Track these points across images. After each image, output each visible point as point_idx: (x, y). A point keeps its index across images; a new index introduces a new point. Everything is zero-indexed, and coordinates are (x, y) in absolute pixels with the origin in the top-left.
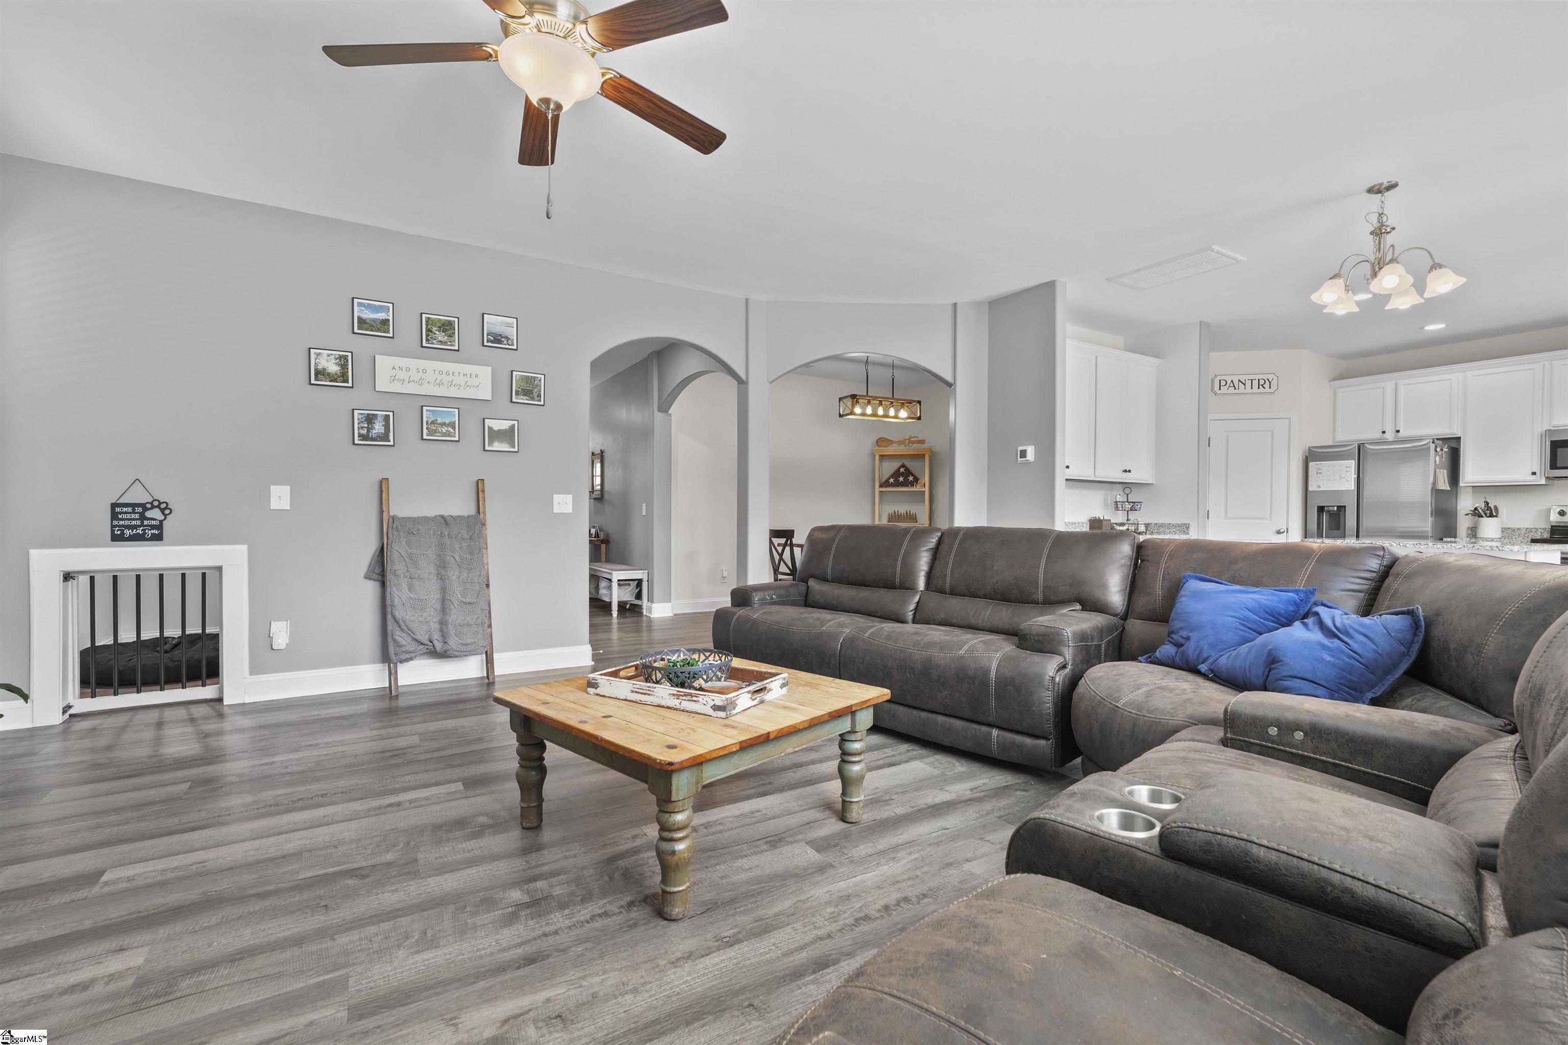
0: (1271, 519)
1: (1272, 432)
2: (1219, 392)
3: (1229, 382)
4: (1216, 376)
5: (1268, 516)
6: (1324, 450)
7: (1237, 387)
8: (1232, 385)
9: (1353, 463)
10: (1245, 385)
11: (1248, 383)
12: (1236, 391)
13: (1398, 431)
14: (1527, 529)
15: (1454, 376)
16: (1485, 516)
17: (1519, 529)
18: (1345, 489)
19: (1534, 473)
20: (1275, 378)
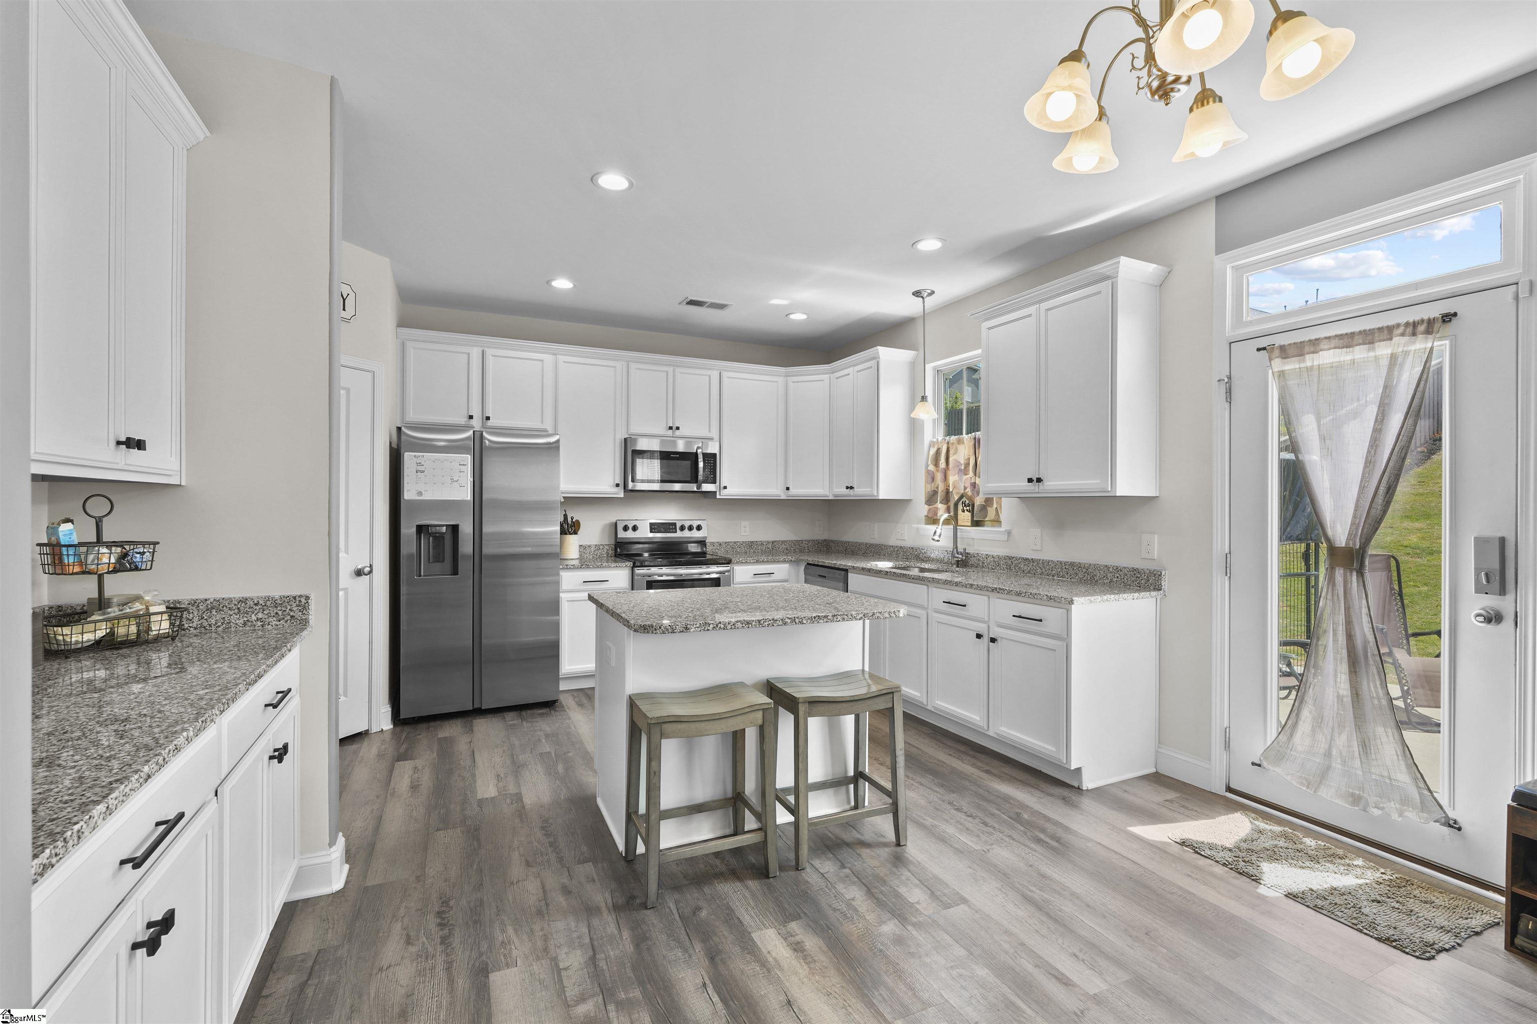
1: (348, 391)
9: (469, 459)
13: (488, 418)
14: (596, 545)
15: (548, 358)
16: (568, 533)
17: (590, 546)
18: (459, 499)
19: (618, 485)
20: (352, 295)
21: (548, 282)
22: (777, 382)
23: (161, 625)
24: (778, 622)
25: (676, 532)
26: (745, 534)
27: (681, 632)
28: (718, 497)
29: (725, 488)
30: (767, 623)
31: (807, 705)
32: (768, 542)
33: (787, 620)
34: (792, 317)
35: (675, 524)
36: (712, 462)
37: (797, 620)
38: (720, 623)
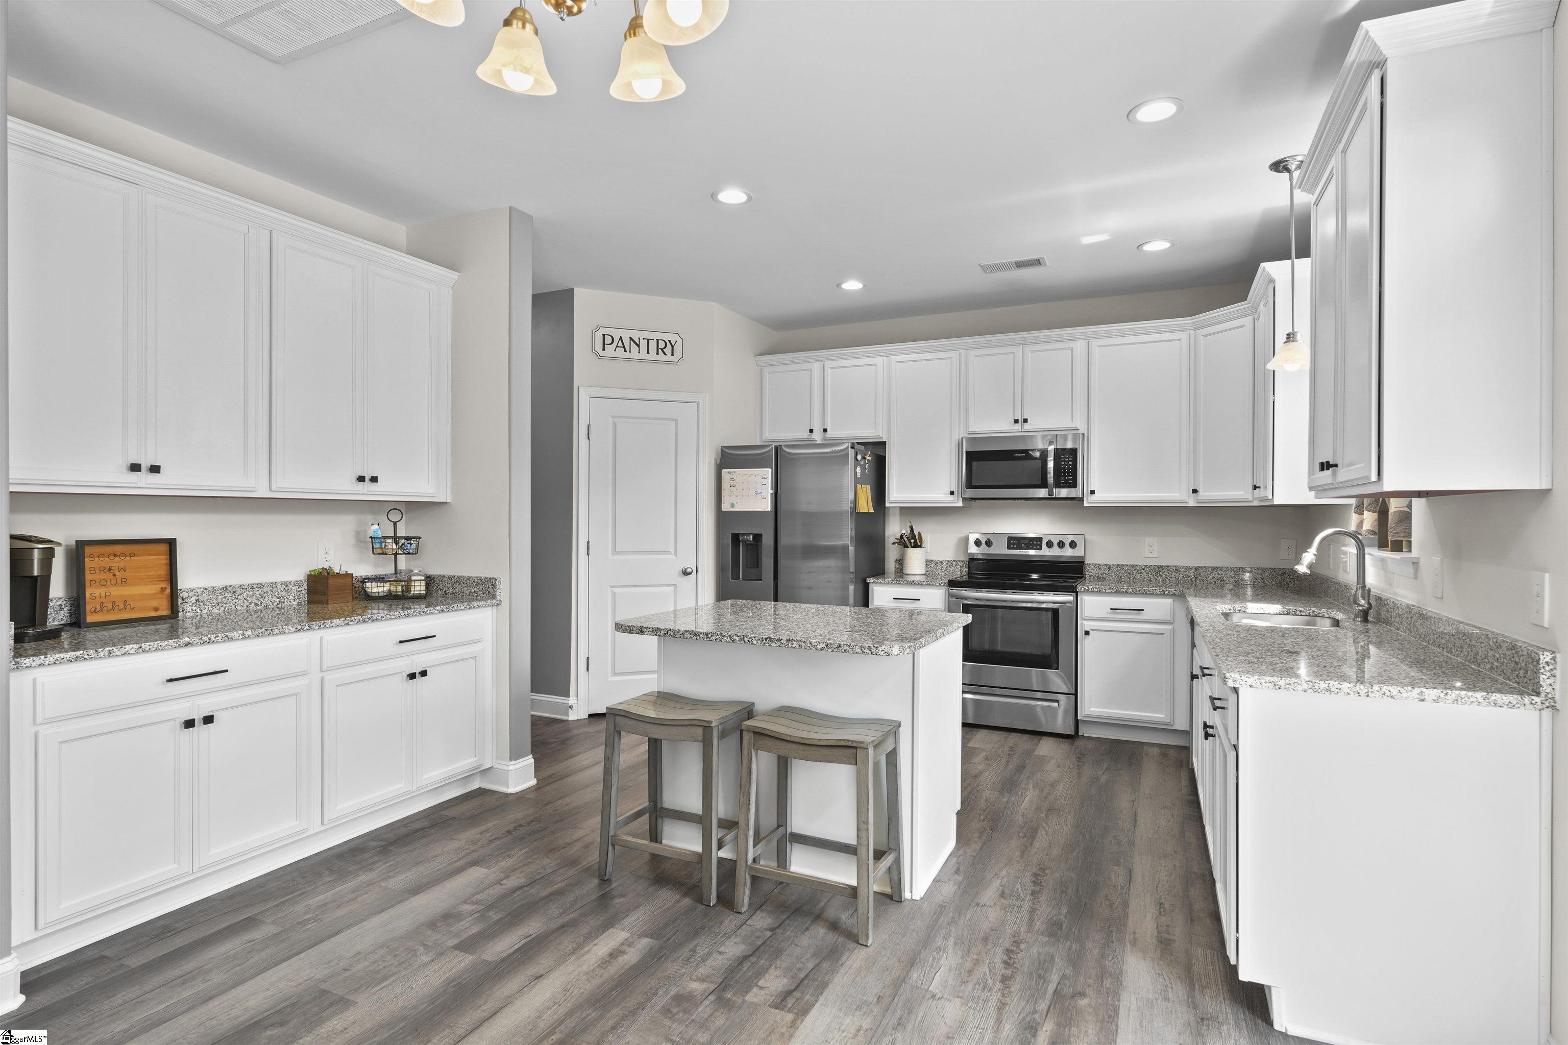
0: (676, 554)
1: (676, 421)
2: (602, 353)
3: (616, 340)
4: (598, 328)
5: (673, 552)
6: (739, 452)
7: (628, 350)
8: (620, 344)
9: (768, 472)
10: (638, 346)
11: (643, 344)
12: (627, 355)
13: (825, 430)
14: (949, 561)
15: (879, 361)
16: (909, 546)
17: (941, 562)
18: (762, 510)
19: (952, 493)
20: (680, 341)
21: (839, 285)
22: (1179, 340)
23: (419, 588)
24: (726, 638)
25: (1041, 549)
26: (1151, 555)
27: (637, 633)
28: (1086, 504)
29: (1093, 492)
30: (714, 638)
31: (752, 735)
32: (1188, 568)
33: (735, 637)
34: (1147, 248)
35: (1040, 539)
36: (1071, 459)
37: (745, 639)
38: (670, 630)
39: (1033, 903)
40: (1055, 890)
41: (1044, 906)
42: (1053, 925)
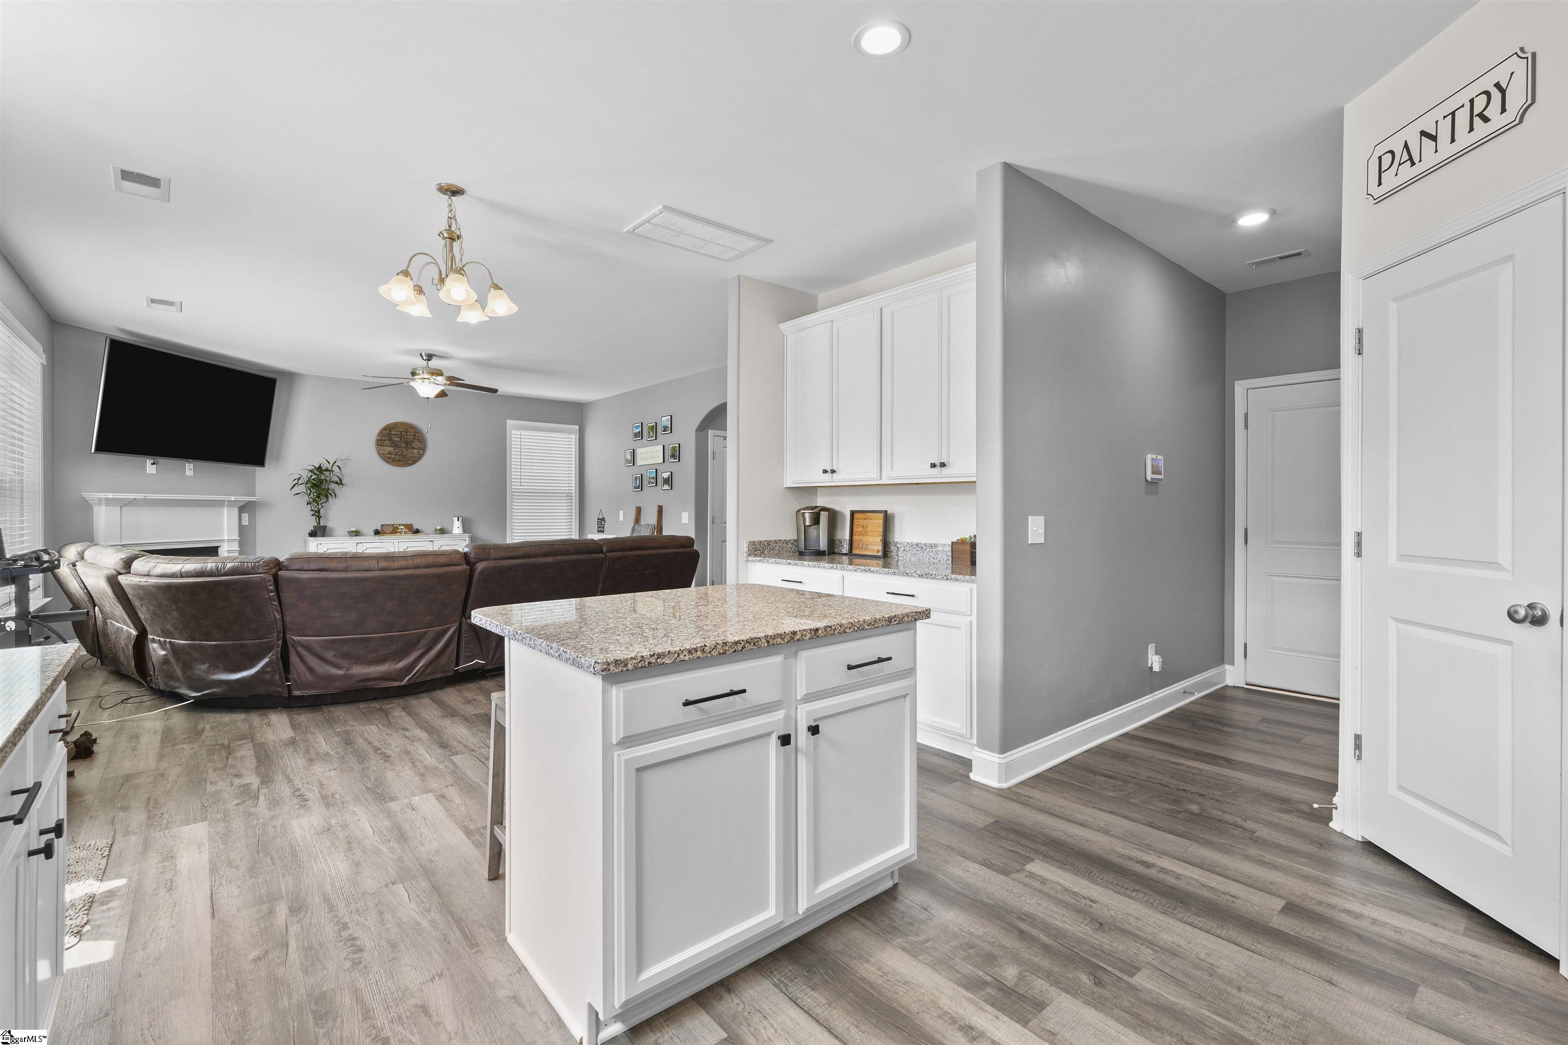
39: (336, 916)
40: (321, 945)
41: (323, 920)
42: (300, 907)
